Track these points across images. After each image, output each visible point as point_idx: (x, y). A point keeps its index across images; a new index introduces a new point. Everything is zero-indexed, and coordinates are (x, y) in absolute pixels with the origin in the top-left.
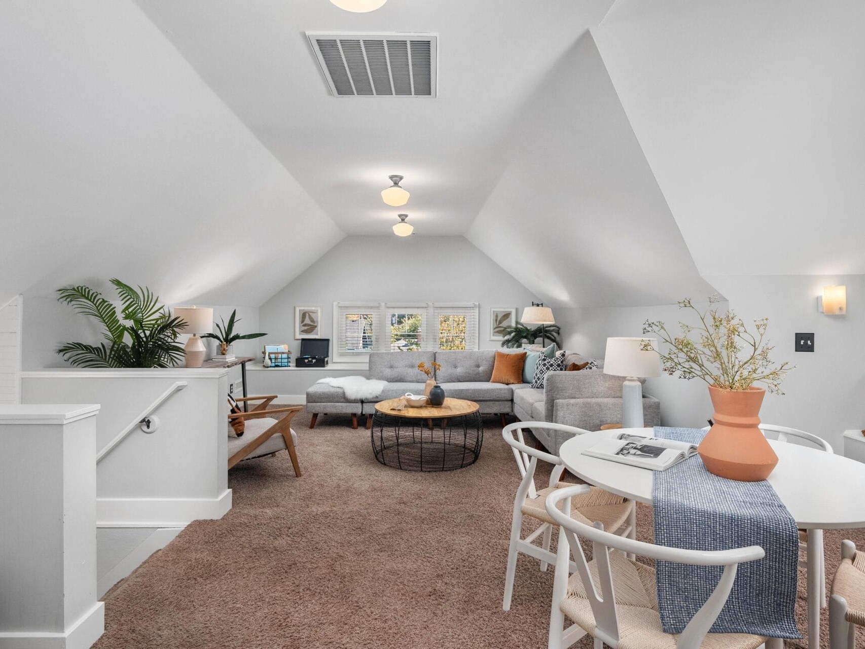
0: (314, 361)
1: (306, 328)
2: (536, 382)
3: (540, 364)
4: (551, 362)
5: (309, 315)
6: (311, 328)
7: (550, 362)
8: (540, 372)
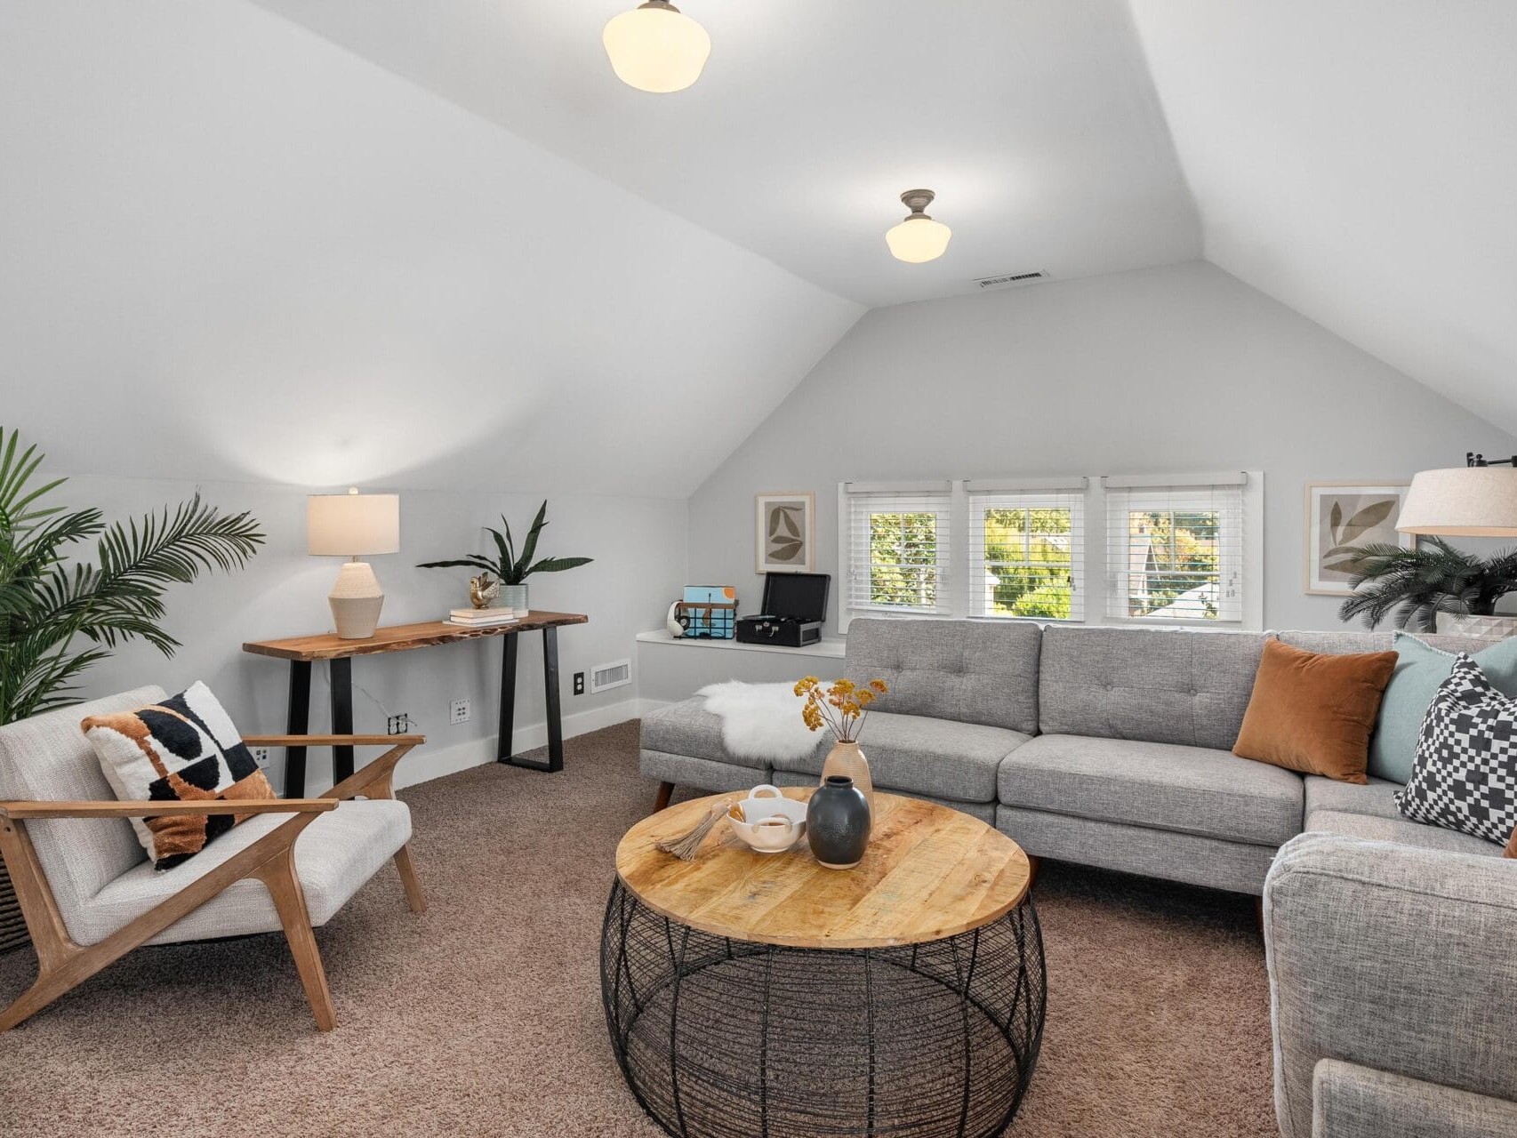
0: (775, 628)
1: (778, 547)
2: (1421, 794)
3: (1439, 718)
4: (1503, 716)
5: (787, 516)
6: (792, 548)
7: (1496, 714)
8: (1438, 751)
